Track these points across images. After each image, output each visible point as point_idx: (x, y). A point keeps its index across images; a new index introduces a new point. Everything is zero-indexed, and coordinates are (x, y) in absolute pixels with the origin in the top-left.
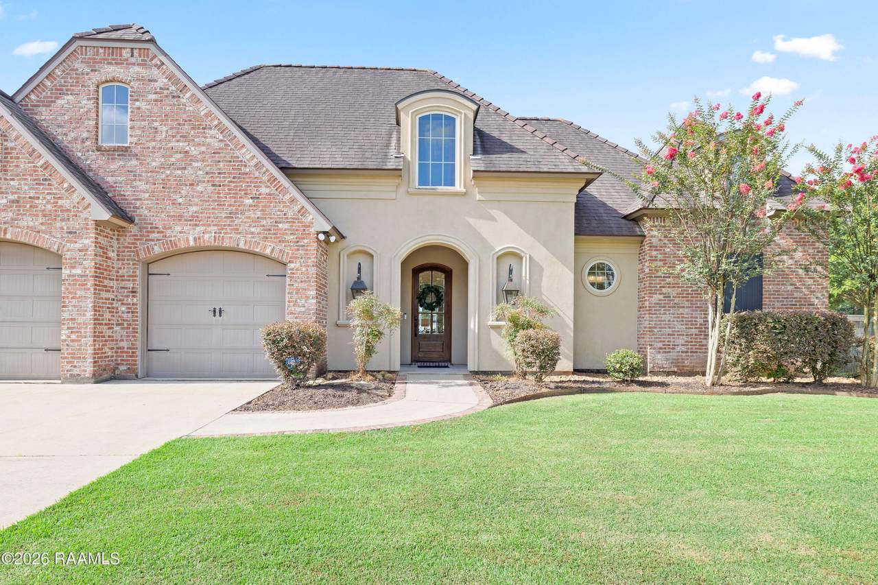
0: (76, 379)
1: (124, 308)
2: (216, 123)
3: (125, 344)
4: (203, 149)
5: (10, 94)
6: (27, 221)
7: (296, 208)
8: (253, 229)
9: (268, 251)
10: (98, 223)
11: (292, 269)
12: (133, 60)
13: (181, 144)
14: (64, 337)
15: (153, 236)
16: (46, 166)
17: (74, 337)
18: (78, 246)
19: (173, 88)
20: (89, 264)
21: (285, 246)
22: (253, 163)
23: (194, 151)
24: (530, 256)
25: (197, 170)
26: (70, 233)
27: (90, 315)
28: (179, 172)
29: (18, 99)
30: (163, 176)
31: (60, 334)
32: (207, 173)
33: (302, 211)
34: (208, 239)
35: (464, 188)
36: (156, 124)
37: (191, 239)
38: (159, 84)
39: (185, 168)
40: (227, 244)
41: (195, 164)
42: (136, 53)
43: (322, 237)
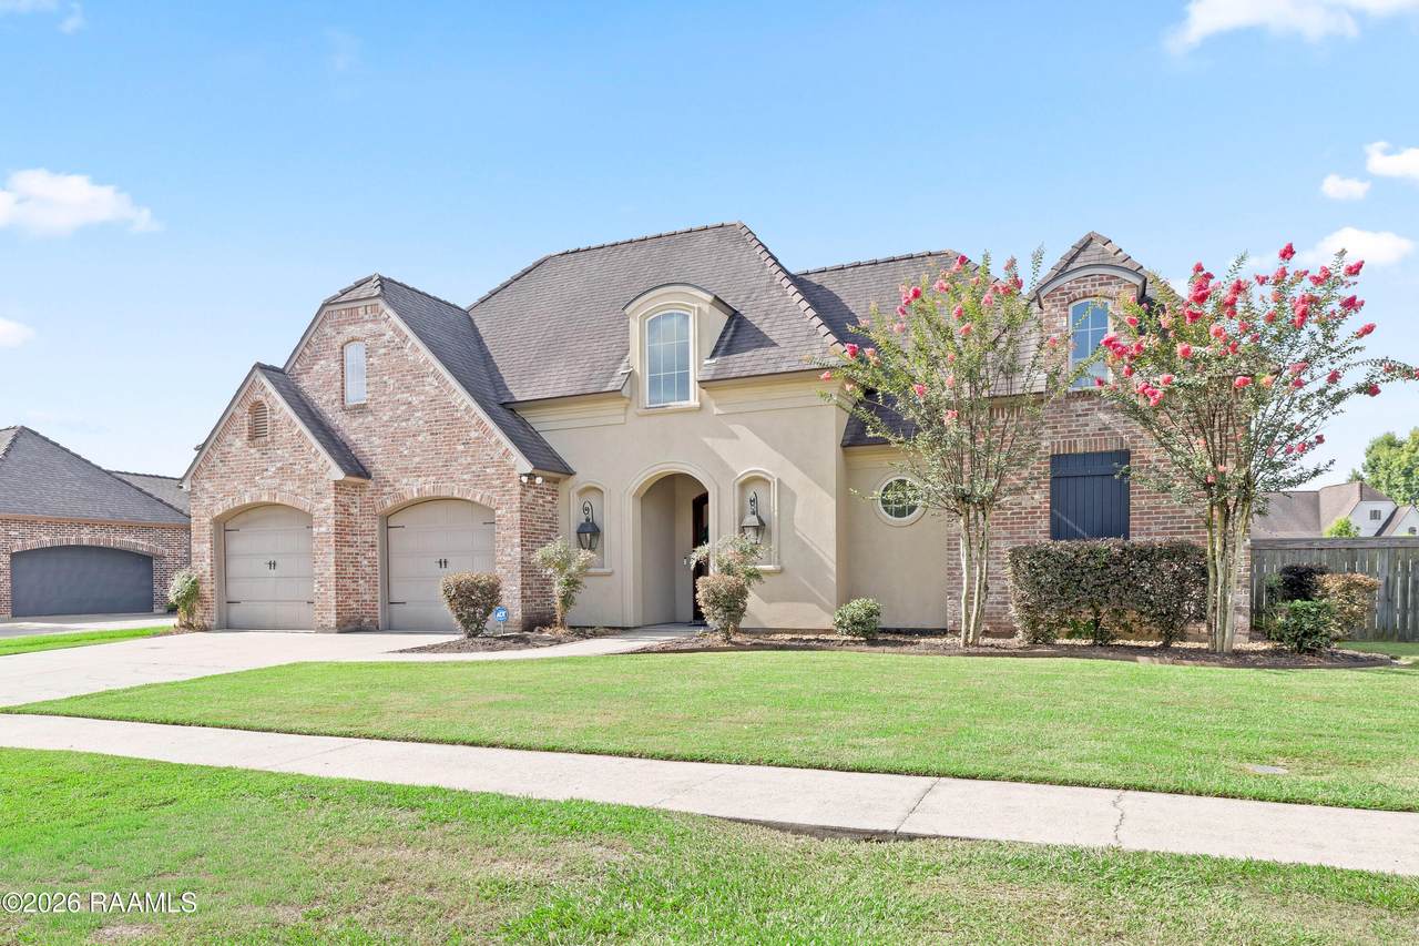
0: (324, 629)
1: (366, 562)
2: (432, 370)
3: (366, 597)
4: (423, 398)
5: (281, 367)
6: (289, 486)
7: (501, 451)
8: (465, 477)
9: (477, 499)
10: (337, 484)
11: (499, 516)
12: (366, 317)
13: (405, 395)
14: (315, 591)
15: (387, 489)
16: (300, 434)
17: (322, 590)
18: (323, 505)
19: (397, 340)
20: (331, 522)
21: (493, 492)
22: (463, 408)
23: (415, 400)
24: (779, 480)
25: (418, 420)
26: (318, 494)
27: (333, 569)
28: (404, 424)
29: (288, 369)
30: (392, 430)
31: (313, 588)
32: (426, 422)
33: (506, 453)
34: (429, 490)
35: (700, 400)
36: (386, 378)
37: (415, 490)
38: (386, 338)
39: (409, 420)
40: (444, 493)
41: (417, 414)
42: (369, 308)
43: (525, 479)
